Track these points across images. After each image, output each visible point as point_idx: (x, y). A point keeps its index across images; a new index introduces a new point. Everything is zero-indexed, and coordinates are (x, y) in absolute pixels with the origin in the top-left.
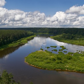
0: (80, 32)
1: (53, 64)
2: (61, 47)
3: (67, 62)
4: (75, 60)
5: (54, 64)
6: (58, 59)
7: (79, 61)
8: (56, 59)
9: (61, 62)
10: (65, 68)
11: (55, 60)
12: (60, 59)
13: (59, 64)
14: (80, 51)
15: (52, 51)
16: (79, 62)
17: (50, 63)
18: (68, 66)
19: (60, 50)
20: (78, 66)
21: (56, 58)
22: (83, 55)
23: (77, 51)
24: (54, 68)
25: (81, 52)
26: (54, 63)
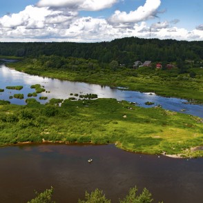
0: (80, 52)
1: (10, 130)
2: (33, 87)
3: (47, 123)
4: (64, 116)
5: (14, 130)
6: (24, 116)
7: (74, 117)
8: (19, 117)
9: (31, 124)
10: (42, 137)
11: (18, 120)
12: (30, 117)
13: (27, 129)
14: (77, 95)
15: (11, 97)
16: (74, 119)
17: (3, 128)
18: (47, 131)
19: (30, 95)
20: (71, 130)
21: (18, 115)
22: (84, 104)
23: (71, 94)
24: (14, 140)
25: (81, 96)
26: (14, 128)
